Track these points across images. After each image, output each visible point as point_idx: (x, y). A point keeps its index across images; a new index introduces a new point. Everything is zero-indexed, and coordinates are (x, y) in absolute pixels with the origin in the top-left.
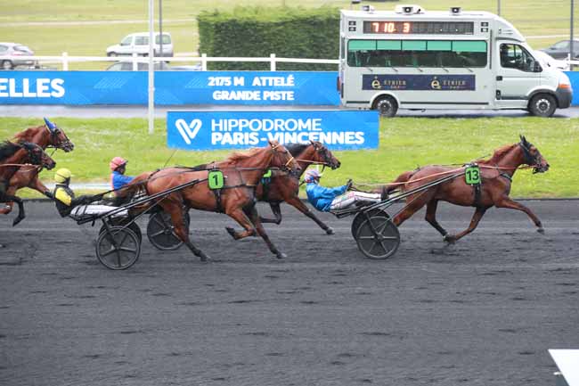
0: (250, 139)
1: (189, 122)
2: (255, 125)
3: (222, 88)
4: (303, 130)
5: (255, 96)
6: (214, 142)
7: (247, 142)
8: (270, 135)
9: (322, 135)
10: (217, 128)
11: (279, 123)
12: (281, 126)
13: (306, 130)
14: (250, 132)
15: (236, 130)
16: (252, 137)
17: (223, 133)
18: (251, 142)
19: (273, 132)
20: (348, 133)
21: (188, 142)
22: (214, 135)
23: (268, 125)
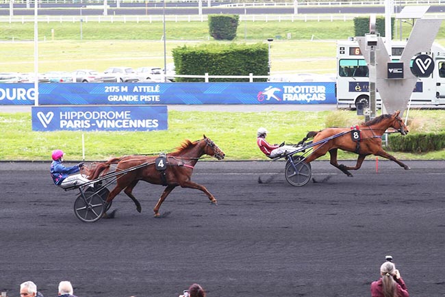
0: (85, 125)
1: (45, 113)
2: (88, 115)
3: (114, 93)
4: (119, 119)
5: (135, 98)
6: (62, 126)
7: (83, 126)
8: (97, 122)
9: (131, 122)
10: (64, 118)
11: (103, 114)
12: (104, 116)
13: (121, 119)
14: (85, 119)
15: (75, 118)
16: (86, 123)
17: (67, 120)
18: (86, 127)
19: (100, 121)
20: (147, 121)
21: (45, 126)
22: (62, 122)
23: (96, 115)
